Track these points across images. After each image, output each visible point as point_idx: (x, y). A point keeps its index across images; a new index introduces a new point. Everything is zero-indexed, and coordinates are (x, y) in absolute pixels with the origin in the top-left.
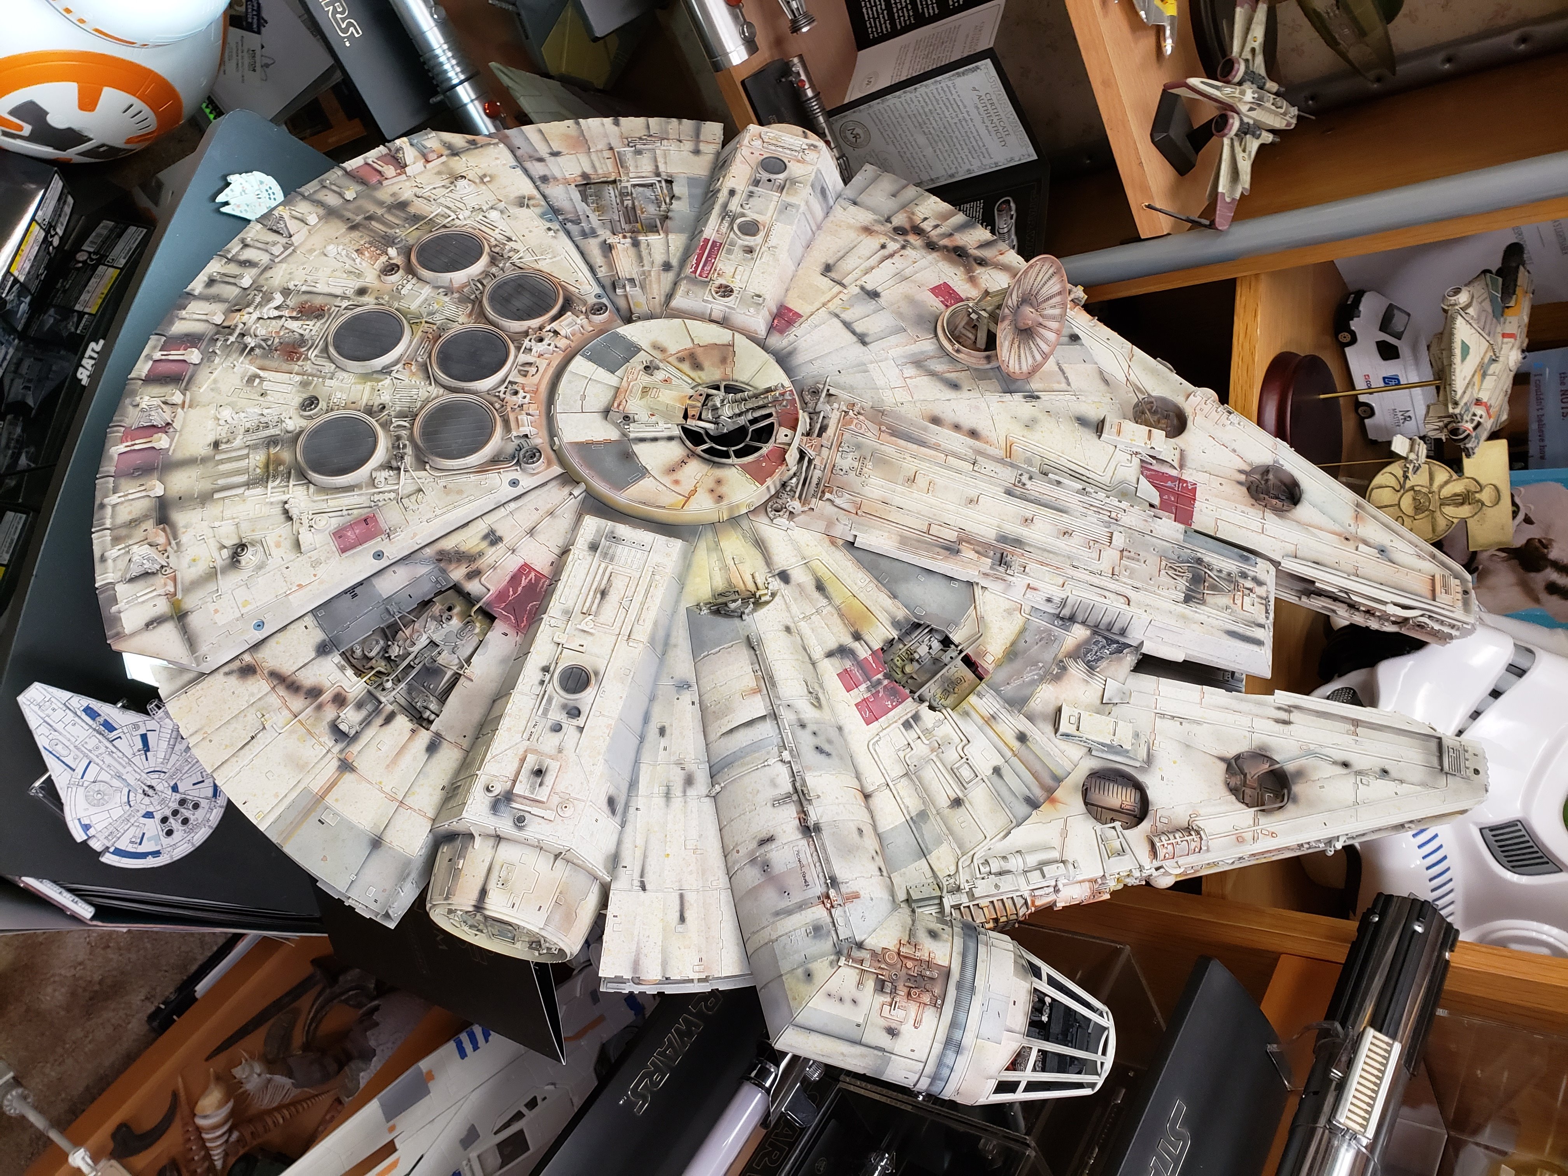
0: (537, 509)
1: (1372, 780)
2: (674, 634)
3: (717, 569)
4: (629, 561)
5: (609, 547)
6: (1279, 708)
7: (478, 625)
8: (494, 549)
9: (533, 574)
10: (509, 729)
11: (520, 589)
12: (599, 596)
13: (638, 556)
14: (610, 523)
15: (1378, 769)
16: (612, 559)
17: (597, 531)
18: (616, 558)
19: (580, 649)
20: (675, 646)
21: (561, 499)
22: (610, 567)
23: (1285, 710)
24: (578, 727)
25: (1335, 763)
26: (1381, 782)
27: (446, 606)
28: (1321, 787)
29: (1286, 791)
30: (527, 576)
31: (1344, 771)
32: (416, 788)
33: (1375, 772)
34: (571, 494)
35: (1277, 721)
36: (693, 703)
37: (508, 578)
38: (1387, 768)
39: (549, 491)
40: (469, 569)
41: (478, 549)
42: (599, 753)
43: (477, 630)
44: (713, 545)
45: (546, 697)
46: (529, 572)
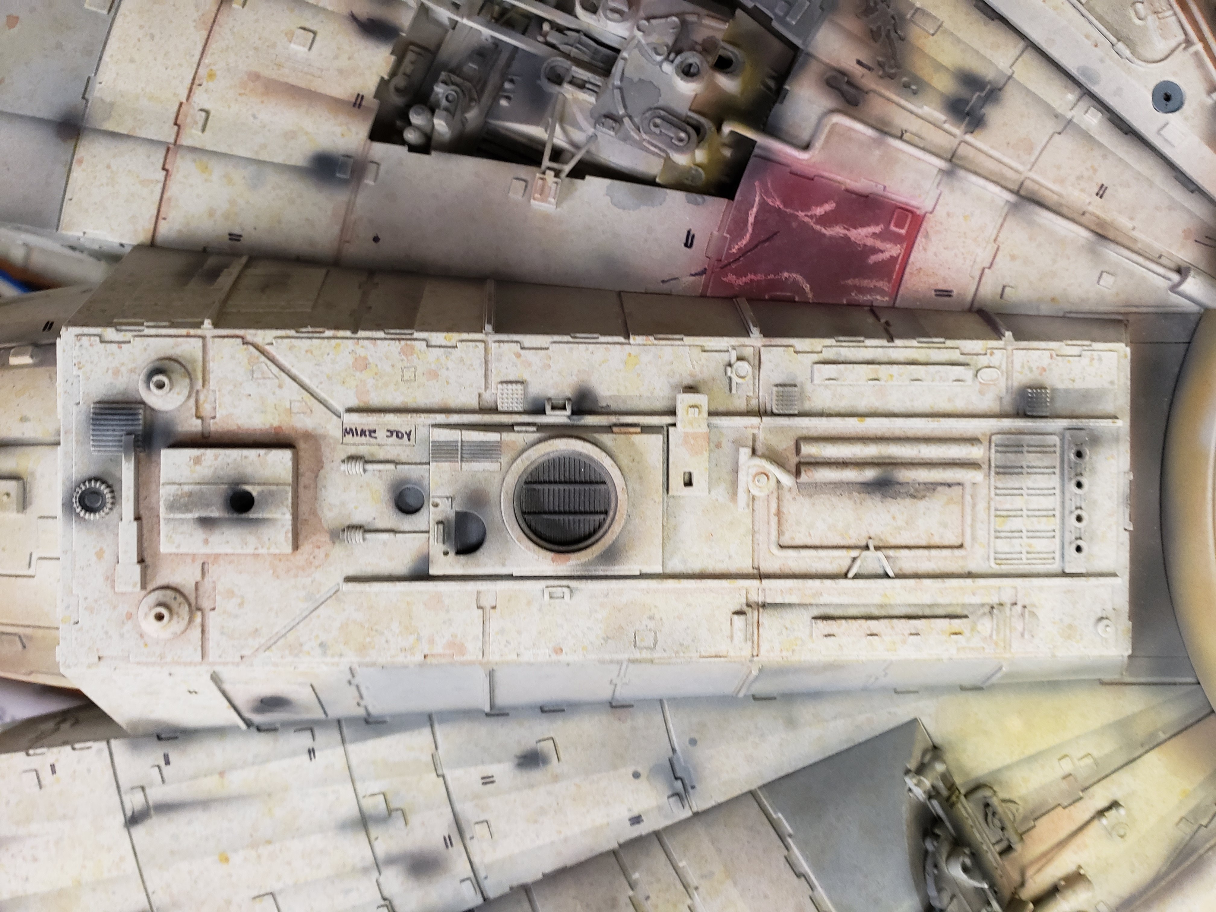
0: (1101, 192)
2: (827, 709)
3: (1067, 766)
4: (1015, 524)
5: (1043, 449)
7: (700, 155)
8: (940, 116)
9: (893, 250)
10: (362, 364)
11: (838, 231)
12: (870, 474)
13: (1040, 545)
14: (1123, 424)
16: (1004, 471)
17: (1086, 395)
18: (1012, 482)
19: (676, 481)
20: (791, 723)
21: (1159, 246)
22: (977, 476)
24: (426, 560)
27: (730, 51)
30: (886, 236)
32: (218, 169)
34: (1181, 271)
36: (636, 820)
37: (860, 184)
39: (1173, 206)
40: (858, 71)
41: (925, 71)
42: (362, 649)
43: (681, 159)
44: (1141, 730)
45: (493, 437)
46: (896, 239)
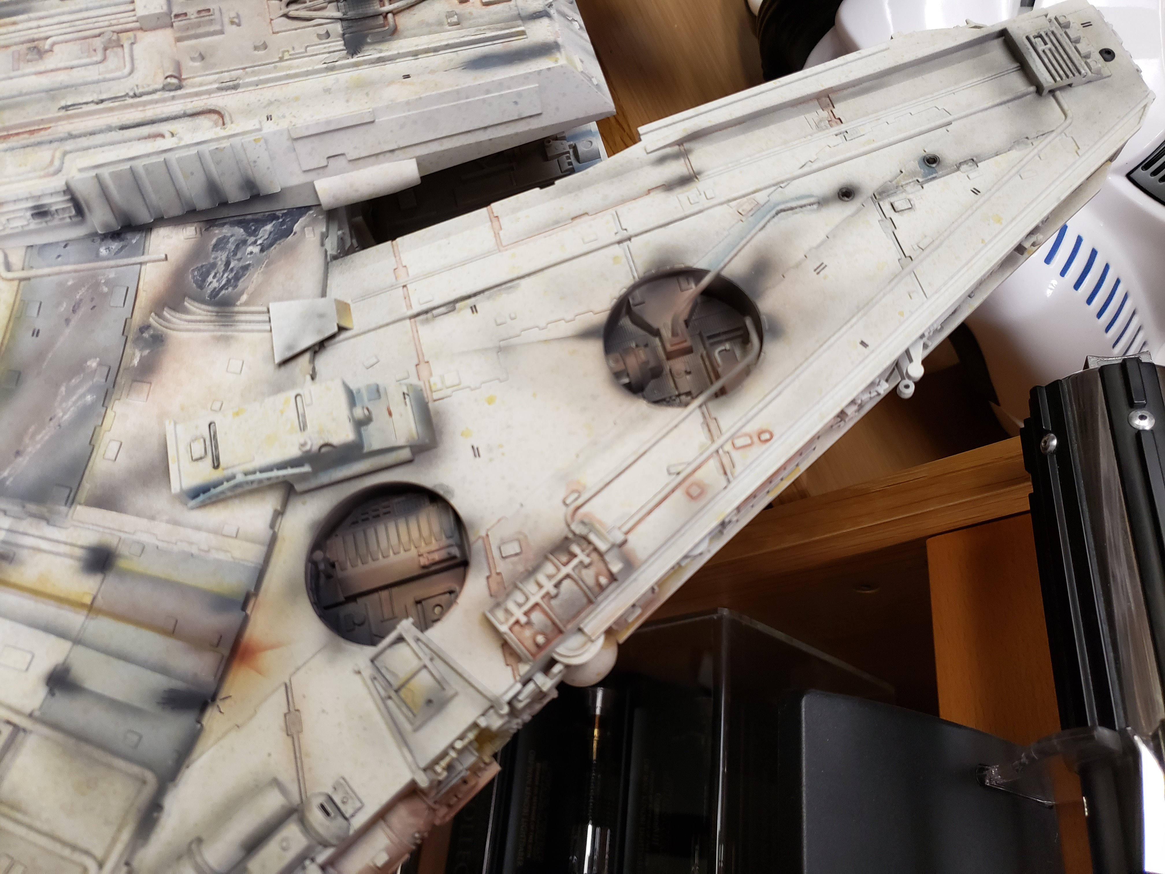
1: (913, 193)
6: (662, 160)
15: (914, 165)
23: (676, 156)
25: (822, 202)
26: (933, 187)
28: (820, 268)
29: (749, 322)
31: (847, 209)
33: (913, 174)
35: (669, 186)
38: (931, 150)
